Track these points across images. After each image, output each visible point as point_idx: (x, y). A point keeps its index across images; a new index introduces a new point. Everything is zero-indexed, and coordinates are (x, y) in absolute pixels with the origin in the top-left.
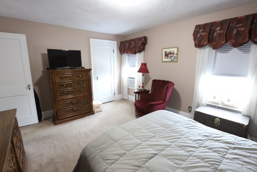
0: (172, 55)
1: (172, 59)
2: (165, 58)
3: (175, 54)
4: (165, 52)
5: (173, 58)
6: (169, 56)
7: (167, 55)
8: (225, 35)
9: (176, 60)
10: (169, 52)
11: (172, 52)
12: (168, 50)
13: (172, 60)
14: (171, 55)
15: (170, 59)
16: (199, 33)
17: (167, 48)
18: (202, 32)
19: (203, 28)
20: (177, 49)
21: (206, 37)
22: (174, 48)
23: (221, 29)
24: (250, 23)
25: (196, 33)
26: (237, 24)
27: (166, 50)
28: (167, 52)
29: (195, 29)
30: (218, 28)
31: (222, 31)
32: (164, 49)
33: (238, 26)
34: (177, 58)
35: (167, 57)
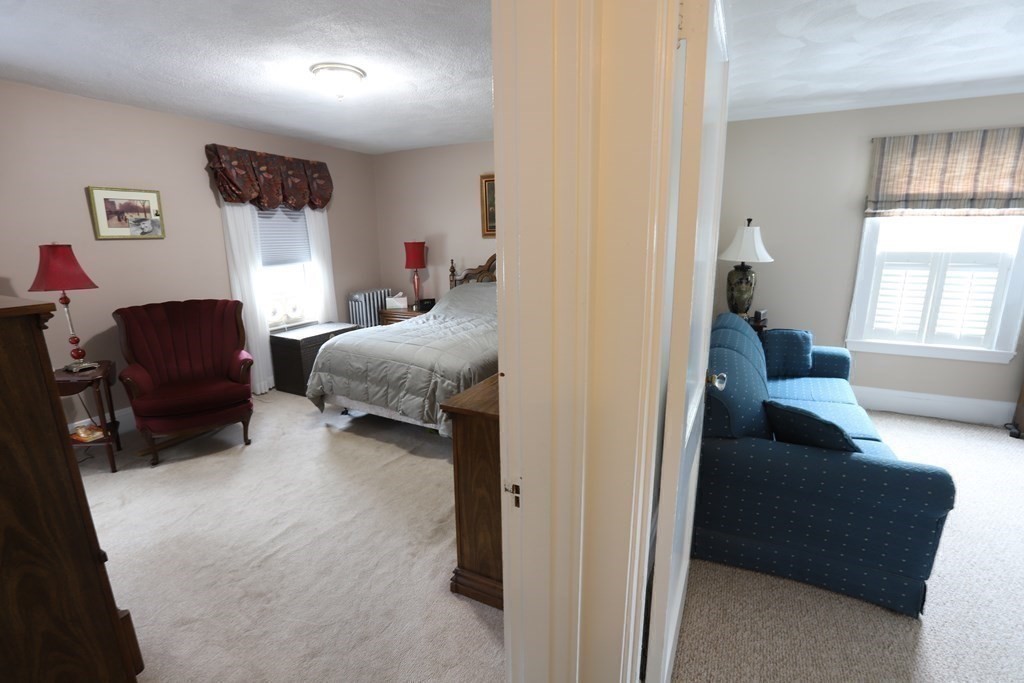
0: (142, 216)
1: (146, 230)
2: (109, 226)
3: (153, 213)
4: (106, 200)
5: (147, 226)
6: (131, 217)
7: (116, 213)
8: (280, 185)
9: (160, 234)
10: (123, 202)
11: (139, 204)
12: (120, 198)
13: (143, 233)
14: (135, 216)
15: (134, 228)
16: (232, 167)
17: (112, 189)
18: (238, 166)
19: (237, 159)
20: (155, 195)
21: (251, 181)
22: (146, 191)
23: (268, 171)
24: (303, 173)
25: (228, 167)
26: (288, 169)
27: (111, 195)
28: (113, 203)
29: (220, 154)
30: (263, 168)
31: (271, 176)
32: (100, 188)
33: (290, 173)
34: (163, 225)
35: (119, 220)
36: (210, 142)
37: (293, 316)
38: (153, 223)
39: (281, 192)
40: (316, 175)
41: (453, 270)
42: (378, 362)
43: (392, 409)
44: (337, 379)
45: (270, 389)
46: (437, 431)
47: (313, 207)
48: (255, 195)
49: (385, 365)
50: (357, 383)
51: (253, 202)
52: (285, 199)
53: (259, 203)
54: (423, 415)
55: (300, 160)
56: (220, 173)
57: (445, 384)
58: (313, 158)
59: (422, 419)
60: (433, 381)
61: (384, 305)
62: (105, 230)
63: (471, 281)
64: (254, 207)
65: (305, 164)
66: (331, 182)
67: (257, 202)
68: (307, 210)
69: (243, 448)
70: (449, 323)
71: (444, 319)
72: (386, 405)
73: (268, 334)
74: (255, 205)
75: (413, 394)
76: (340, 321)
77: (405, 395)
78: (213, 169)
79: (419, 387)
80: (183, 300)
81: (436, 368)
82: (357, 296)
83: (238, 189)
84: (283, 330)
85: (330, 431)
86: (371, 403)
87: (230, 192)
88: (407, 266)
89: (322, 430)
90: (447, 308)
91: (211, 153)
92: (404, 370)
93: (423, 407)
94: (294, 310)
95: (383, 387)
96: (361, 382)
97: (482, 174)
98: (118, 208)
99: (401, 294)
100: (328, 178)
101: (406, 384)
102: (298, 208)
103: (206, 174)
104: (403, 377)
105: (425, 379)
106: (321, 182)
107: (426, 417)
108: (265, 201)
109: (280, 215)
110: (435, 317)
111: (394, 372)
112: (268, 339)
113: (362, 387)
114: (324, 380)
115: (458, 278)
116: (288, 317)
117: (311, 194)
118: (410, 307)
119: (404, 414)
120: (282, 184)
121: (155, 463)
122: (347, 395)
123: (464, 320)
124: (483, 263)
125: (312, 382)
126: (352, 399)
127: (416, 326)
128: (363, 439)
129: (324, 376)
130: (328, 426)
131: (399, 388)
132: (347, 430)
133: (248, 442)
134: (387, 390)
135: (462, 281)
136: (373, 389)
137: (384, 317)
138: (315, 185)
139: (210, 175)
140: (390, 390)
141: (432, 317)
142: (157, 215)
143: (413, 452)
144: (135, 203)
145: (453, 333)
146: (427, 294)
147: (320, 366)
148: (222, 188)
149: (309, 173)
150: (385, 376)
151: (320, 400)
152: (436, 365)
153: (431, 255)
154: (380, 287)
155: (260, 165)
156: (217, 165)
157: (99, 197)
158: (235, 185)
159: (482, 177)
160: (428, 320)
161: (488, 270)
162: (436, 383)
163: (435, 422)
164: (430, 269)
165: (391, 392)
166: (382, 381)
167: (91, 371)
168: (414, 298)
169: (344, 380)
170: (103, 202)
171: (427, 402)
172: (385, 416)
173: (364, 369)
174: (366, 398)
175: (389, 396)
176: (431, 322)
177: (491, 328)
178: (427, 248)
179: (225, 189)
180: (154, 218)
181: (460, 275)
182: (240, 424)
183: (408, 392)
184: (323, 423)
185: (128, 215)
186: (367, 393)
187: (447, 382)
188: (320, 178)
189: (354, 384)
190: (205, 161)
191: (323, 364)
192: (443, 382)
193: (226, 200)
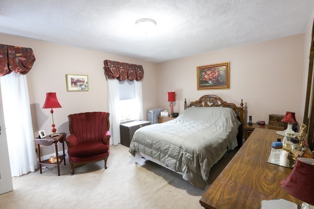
1: (83, 88)
2: (72, 87)
3: (85, 82)
4: (71, 78)
5: (83, 87)
6: (78, 84)
7: (74, 83)
8: (126, 73)
9: (87, 89)
10: (77, 79)
11: (82, 80)
12: (76, 78)
13: (82, 89)
14: (80, 84)
16: (111, 67)
17: (73, 75)
18: (113, 67)
19: (113, 64)
20: (87, 76)
21: (117, 71)
22: (84, 75)
23: (123, 68)
24: (134, 69)
25: (110, 67)
26: (129, 68)
27: (73, 77)
28: (73, 79)
29: (108, 62)
30: (121, 67)
31: (124, 70)
32: (70, 75)
33: (130, 69)
34: (88, 86)
35: (75, 85)
36: (105, 60)
37: (128, 118)
38: (85, 85)
39: (126, 75)
40: (138, 70)
41: (185, 102)
42: (157, 141)
43: (161, 162)
44: (140, 145)
45: (119, 144)
46: (182, 176)
47: (137, 80)
48: (118, 76)
49: (160, 143)
50: (148, 148)
51: (117, 78)
52: (128, 77)
53: (119, 79)
54: (176, 168)
55: (133, 65)
56: (107, 69)
57: (187, 155)
58: (138, 64)
59: (175, 169)
60: (181, 153)
61: (160, 115)
62: (70, 88)
63: (192, 106)
64: (117, 80)
65: (135, 66)
66: (144, 72)
67: (118, 78)
68: (135, 81)
69: (104, 170)
70: (186, 124)
71: (183, 121)
72: (160, 160)
73: (120, 124)
74: (118, 79)
75: (171, 157)
76: (144, 120)
77: (168, 157)
78: (105, 68)
79: (174, 155)
80: (91, 112)
81: (183, 147)
82: (150, 111)
83: (113, 74)
84: (125, 123)
85: (137, 166)
86: (153, 158)
87: (110, 75)
88: (168, 101)
89: (134, 165)
90: (184, 117)
91: (105, 63)
92: (167, 146)
93: (176, 164)
94: (129, 115)
95: (158, 152)
96: (150, 148)
97: (198, 66)
98: (75, 81)
99: (166, 111)
100: (142, 71)
101: (169, 152)
102: (132, 80)
103: (104, 69)
104: (167, 149)
105: (177, 151)
106: (140, 72)
107: (177, 169)
108: (121, 78)
109: (126, 83)
110: (179, 121)
111: (163, 147)
112: (119, 126)
113: (150, 150)
114: (136, 145)
115: (187, 105)
116: (127, 118)
117: (136, 76)
118: (169, 115)
119: (167, 166)
120: (127, 72)
121: (73, 173)
122: (144, 153)
123: (192, 123)
124: (198, 99)
125: (131, 145)
126: (146, 155)
127: (172, 125)
128: (149, 172)
129: (136, 144)
130: (136, 163)
131: (165, 154)
132: (143, 166)
133: (106, 168)
134: (160, 154)
135: (189, 107)
136: (154, 152)
137: (160, 120)
138: (138, 73)
139: (105, 70)
140: (161, 154)
141: (178, 121)
142: (87, 83)
143: (170, 183)
144: (80, 79)
145: (189, 129)
146: (175, 111)
147: (134, 140)
148: (108, 74)
149: (136, 69)
150: (160, 147)
151: (134, 153)
152: (183, 145)
153: (177, 97)
154: (158, 108)
155: (120, 66)
156: (107, 66)
157: (69, 77)
158: (112, 73)
159: (198, 68)
160: (177, 122)
161: (200, 102)
162: (182, 154)
163: (181, 172)
164: (177, 101)
165: (162, 155)
166: (158, 149)
167: (57, 137)
168: (171, 112)
169: (143, 146)
170: (70, 79)
171: (178, 162)
172: (159, 164)
173: (151, 143)
174: (151, 155)
175: (161, 156)
176: (178, 122)
177: (204, 127)
178: (176, 94)
179: (109, 75)
180: (86, 84)
181: (188, 104)
182: (104, 161)
183: (169, 156)
184: (134, 162)
185: (78, 83)
186: (152, 153)
187: (188, 154)
188: (140, 70)
189: (147, 149)
190: (103, 66)
191: (136, 139)
192: (186, 154)
193: (108, 78)
